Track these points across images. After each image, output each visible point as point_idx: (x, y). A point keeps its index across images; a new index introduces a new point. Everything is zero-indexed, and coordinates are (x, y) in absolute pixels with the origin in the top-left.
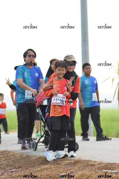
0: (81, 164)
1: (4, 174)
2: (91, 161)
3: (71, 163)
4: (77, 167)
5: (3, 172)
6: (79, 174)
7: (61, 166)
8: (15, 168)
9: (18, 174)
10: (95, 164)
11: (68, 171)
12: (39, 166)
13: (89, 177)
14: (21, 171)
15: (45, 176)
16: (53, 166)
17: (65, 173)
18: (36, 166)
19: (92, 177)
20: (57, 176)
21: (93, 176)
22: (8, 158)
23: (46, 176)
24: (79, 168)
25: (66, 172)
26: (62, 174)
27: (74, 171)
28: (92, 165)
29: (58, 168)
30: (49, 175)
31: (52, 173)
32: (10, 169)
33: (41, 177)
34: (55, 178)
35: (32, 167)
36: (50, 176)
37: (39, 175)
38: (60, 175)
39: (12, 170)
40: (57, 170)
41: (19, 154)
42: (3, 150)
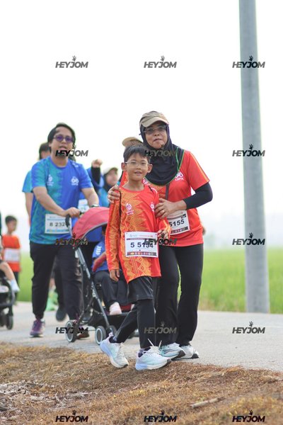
0: (243, 380)
1: (58, 403)
2: (267, 373)
3: (219, 376)
4: (232, 387)
5: (55, 399)
6: (238, 404)
7: (196, 385)
8: (84, 389)
9: (91, 405)
10: (277, 378)
11: (212, 395)
12: (143, 385)
13: (263, 410)
14: (99, 395)
15: (155, 409)
16: (175, 384)
17: (204, 400)
18: (135, 385)
19: (270, 409)
20: (186, 408)
21: (273, 406)
22: (68, 365)
23: (160, 407)
24: (239, 388)
25: (208, 399)
26: (197, 404)
27: (225, 395)
28: (270, 382)
29: (187, 388)
30: (166, 405)
31: (173, 401)
32: (71, 392)
33: (147, 409)
34: (180, 412)
35: (126, 386)
36: (167, 407)
37: (142, 406)
38: (192, 405)
39: (77, 394)
40: (186, 394)
41: (93, 356)
42: (56, 347)
